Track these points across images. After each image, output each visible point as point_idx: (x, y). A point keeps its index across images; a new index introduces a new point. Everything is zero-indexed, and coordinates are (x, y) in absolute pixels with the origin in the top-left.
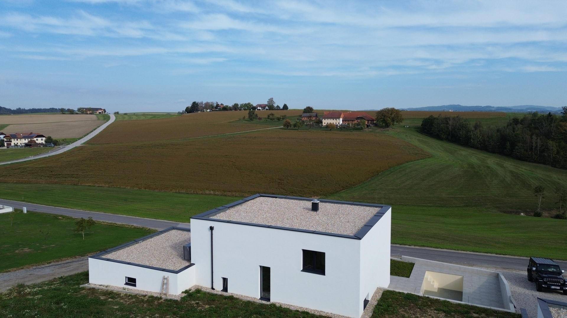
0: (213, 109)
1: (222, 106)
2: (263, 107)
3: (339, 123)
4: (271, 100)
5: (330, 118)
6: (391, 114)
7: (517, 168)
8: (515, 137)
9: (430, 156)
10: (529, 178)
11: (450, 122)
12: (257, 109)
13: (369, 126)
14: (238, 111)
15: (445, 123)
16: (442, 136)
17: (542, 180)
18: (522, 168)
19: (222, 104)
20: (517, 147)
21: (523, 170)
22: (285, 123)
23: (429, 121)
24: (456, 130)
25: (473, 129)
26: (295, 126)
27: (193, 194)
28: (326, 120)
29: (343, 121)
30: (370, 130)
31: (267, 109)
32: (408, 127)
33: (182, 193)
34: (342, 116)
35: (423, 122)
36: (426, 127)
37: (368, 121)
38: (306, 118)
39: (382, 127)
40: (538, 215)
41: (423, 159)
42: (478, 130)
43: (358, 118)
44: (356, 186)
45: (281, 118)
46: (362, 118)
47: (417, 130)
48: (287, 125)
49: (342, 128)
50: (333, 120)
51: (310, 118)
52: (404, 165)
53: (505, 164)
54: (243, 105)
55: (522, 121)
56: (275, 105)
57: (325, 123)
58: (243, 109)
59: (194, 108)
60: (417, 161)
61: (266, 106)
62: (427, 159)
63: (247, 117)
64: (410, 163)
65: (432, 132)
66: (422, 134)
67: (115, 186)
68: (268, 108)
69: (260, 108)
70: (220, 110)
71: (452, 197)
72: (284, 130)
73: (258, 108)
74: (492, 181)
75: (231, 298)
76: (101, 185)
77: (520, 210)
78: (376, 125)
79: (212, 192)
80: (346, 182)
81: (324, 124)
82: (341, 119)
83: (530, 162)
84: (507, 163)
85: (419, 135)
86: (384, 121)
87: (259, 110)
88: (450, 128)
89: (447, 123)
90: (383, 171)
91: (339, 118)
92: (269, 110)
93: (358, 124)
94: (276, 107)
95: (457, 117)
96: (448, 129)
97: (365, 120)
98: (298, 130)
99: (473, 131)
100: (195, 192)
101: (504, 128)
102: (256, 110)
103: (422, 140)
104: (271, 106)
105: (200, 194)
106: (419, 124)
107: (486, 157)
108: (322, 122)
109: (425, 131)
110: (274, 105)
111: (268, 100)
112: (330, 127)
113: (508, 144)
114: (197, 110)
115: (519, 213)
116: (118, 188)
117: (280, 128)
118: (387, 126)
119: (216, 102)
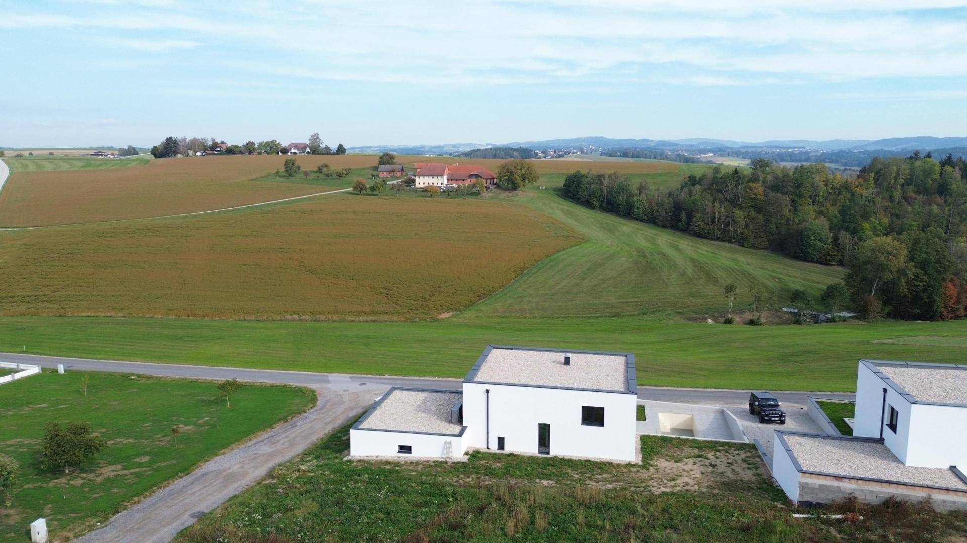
0: (208, 152)
1: (224, 147)
2: (302, 148)
3: (442, 184)
4: (315, 138)
5: (429, 175)
6: (521, 170)
7: (696, 249)
8: (692, 205)
9: (586, 240)
10: (715, 268)
11: (606, 182)
12: (291, 153)
13: (489, 188)
14: (255, 156)
15: (598, 183)
16: (594, 203)
17: (731, 270)
18: (702, 250)
19: (223, 143)
20: (694, 219)
21: (704, 252)
22: (355, 185)
23: (575, 179)
24: (614, 193)
25: (637, 192)
26: (373, 189)
27: (267, 320)
28: (422, 178)
29: (448, 180)
30: (490, 194)
31: (308, 153)
32: (544, 188)
33: (249, 321)
34: (447, 171)
35: (566, 181)
36: (571, 190)
37: (486, 179)
38: (385, 173)
39: (506, 189)
40: (729, 322)
41: (578, 245)
42: (644, 194)
43: (471, 176)
44: (496, 293)
45: (343, 174)
46: (477, 176)
47: (557, 193)
48: (359, 188)
49: (448, 193)
50: (433, 178)
51: (392, 174)
52: (555, 256)
53: (680, 244)
54: (263, 144)
55: (701, 179)
56: (323, 146)
57: (419, 183)
58: (263, 151)
59: (169, 149)
60: (571, 249)
61: (306, 146)
62: (582, 245)
63: (282, 169)
64: (562, 253)
65: (580, 196)
66: (565, 199)
67: (135, 315)
68: (309, 151)
69: (296, 151)
70: (221, 153)
71: (624, 302)
72: (355, 196)
73: (293, 150)
74: (670, 275)
75: (511, 455)
76: (108, 315)
77: (707, 316)
78: (498, 186)
79: (296, 317)
80: (482, 288)
81: (418, 186)
82: (445, 177)
83: (712, 239)
84: (682, 242)
85: (561, 201)
86: (510, 180)
87: (295, 153)
88: (605, 191)
89: (601, 184)
90: (528, 268)
91: (442, 175)
92: (313, 154)
93: (474, 186)
94: (324, 148)
95: (615, 174)
96: (602, 191)
97: (482, 180)
98: (377, 195)
99: (637, 195)
100: (270, 318)
101: (678, 190)
102: (289, 154)
103: (567, 210)
104: (315, 149)
105: (277, 321)
106: (561, 183)
107: (655, 234)
108: (414, 181)
109: (569, 194)
110: (321, 145)
111: (310, 138)
112: (427, 192)
113: (683, 215)
114: (175, 153)
115: (705, 319)
116: (142, 317)
117: (348, 193)
118: (515, 187)
119: (212, 138)
